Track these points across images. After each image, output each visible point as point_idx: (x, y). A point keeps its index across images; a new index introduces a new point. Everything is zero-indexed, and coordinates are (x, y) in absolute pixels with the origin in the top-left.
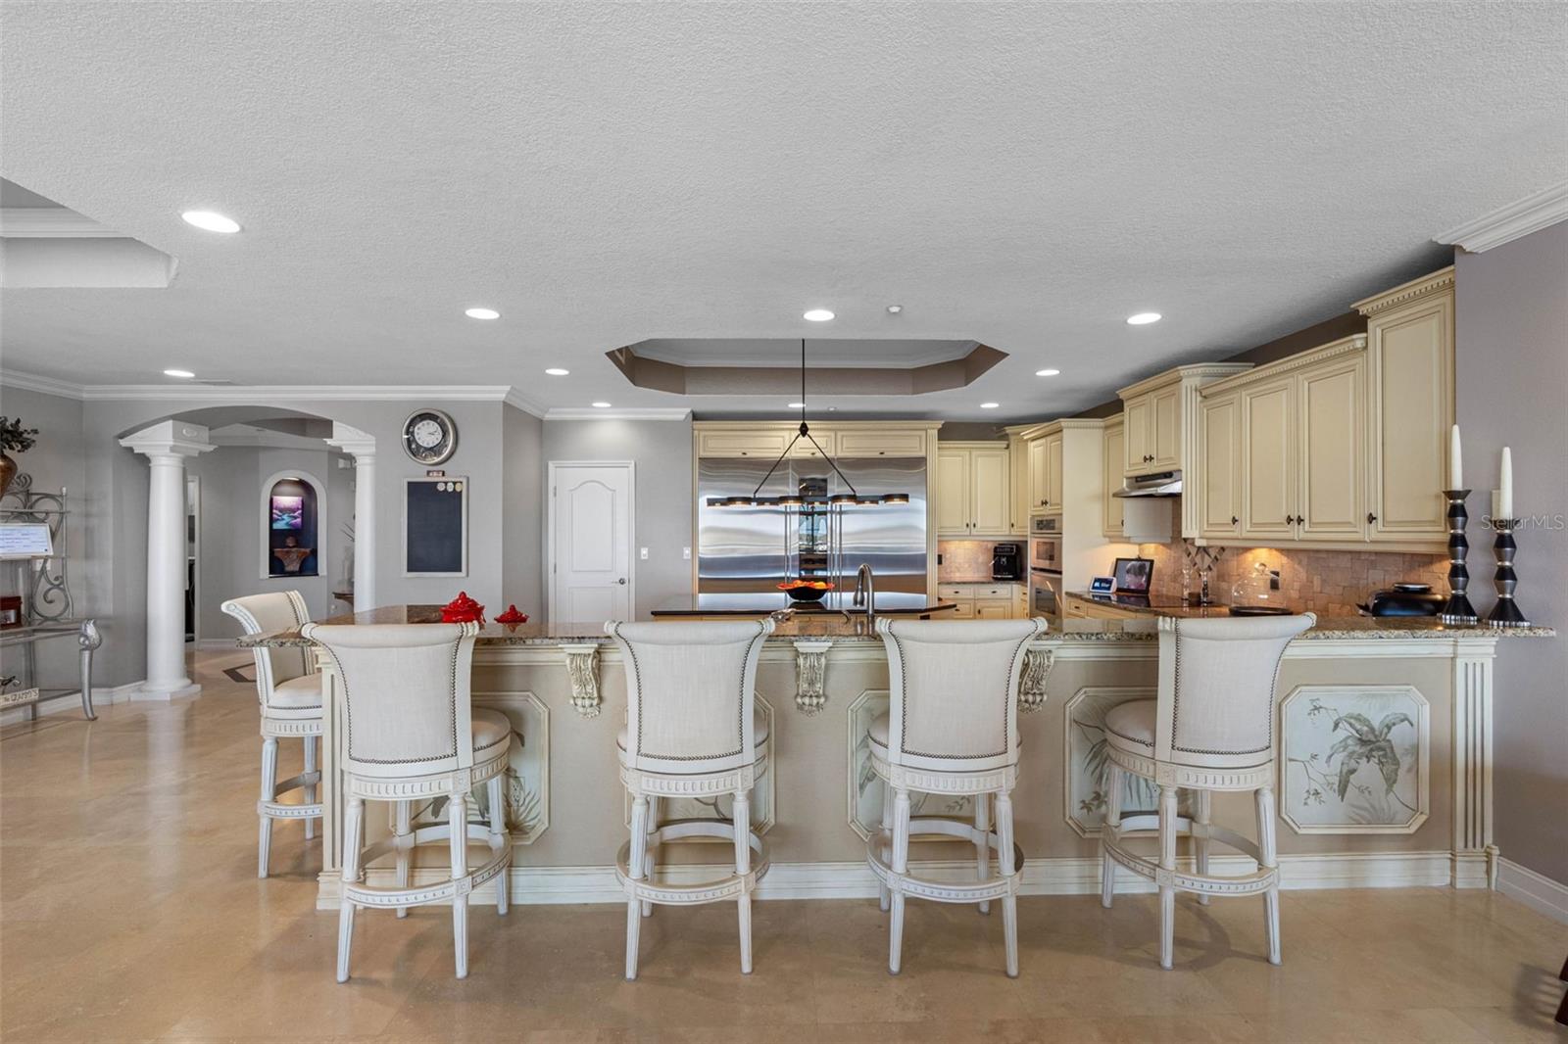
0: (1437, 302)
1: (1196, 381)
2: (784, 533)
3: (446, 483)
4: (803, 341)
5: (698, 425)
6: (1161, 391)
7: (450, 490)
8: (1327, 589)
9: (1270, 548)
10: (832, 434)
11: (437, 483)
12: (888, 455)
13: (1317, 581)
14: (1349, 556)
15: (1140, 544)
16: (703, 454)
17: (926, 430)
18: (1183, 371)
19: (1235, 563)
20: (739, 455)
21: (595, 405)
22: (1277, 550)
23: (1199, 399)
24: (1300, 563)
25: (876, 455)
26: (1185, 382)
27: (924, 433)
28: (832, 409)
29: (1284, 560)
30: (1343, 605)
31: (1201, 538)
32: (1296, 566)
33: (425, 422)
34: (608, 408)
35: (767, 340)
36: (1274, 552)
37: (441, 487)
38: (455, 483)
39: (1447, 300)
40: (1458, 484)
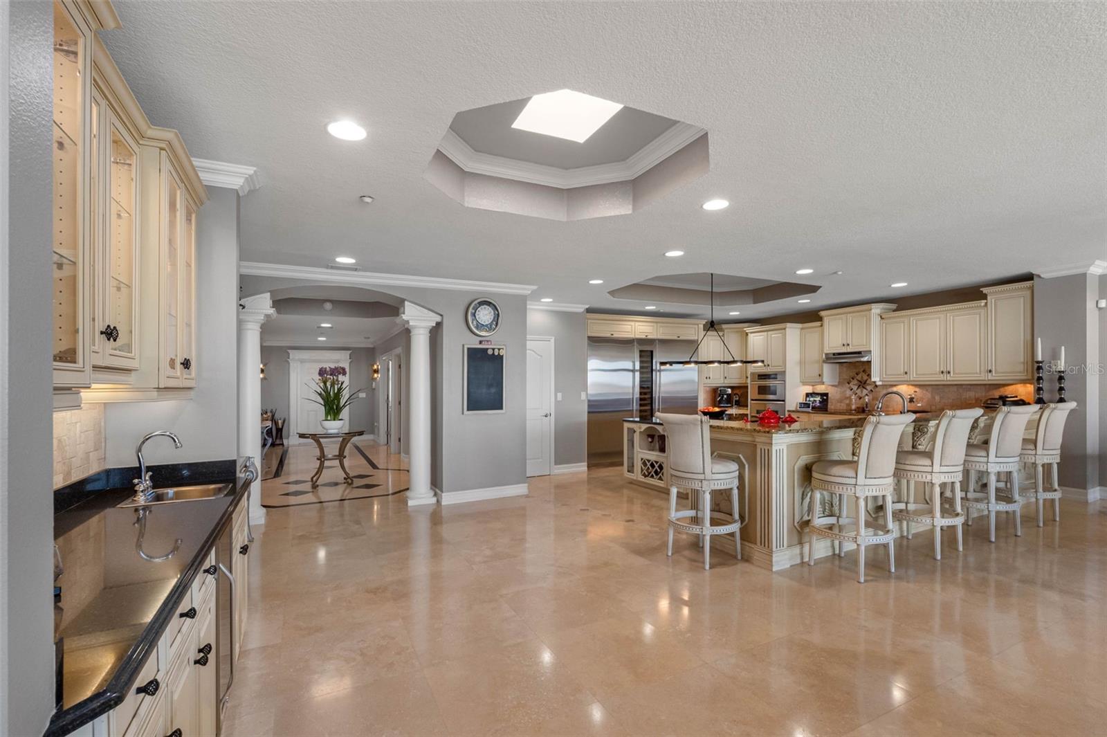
0: (1023, 293)
1: (878, 311)
2: (631, 384)
3: (493, 349)
4: (712, 274)
5: (590, 316)
6: (854, 314)
7: (496, 354)
9: (908, 385)
10: (655, 324)
11: (487, 349)
12: (681, 338)
13: (937, 398)
14: (955, 387)
15: (813, 386)
16: (590, 334)
17: (698, 325)
18: (874, 306)
20: (608, 335)
21: (543, 300)
23: (879, 318)
24: (927, 390)
25: (675, 338)
26: (873, 311)
27: (696, 326)
28: (662, 311)
29: (920, 390)
31: (880, 381)
32: (924, 392)
33: (483, 307)
34: (551, 302)
35: (698, 274)
36: (911, 387)
37: (490, 352)
38: (499, 349)
39: (1028, 293)
40: (1040, 359)
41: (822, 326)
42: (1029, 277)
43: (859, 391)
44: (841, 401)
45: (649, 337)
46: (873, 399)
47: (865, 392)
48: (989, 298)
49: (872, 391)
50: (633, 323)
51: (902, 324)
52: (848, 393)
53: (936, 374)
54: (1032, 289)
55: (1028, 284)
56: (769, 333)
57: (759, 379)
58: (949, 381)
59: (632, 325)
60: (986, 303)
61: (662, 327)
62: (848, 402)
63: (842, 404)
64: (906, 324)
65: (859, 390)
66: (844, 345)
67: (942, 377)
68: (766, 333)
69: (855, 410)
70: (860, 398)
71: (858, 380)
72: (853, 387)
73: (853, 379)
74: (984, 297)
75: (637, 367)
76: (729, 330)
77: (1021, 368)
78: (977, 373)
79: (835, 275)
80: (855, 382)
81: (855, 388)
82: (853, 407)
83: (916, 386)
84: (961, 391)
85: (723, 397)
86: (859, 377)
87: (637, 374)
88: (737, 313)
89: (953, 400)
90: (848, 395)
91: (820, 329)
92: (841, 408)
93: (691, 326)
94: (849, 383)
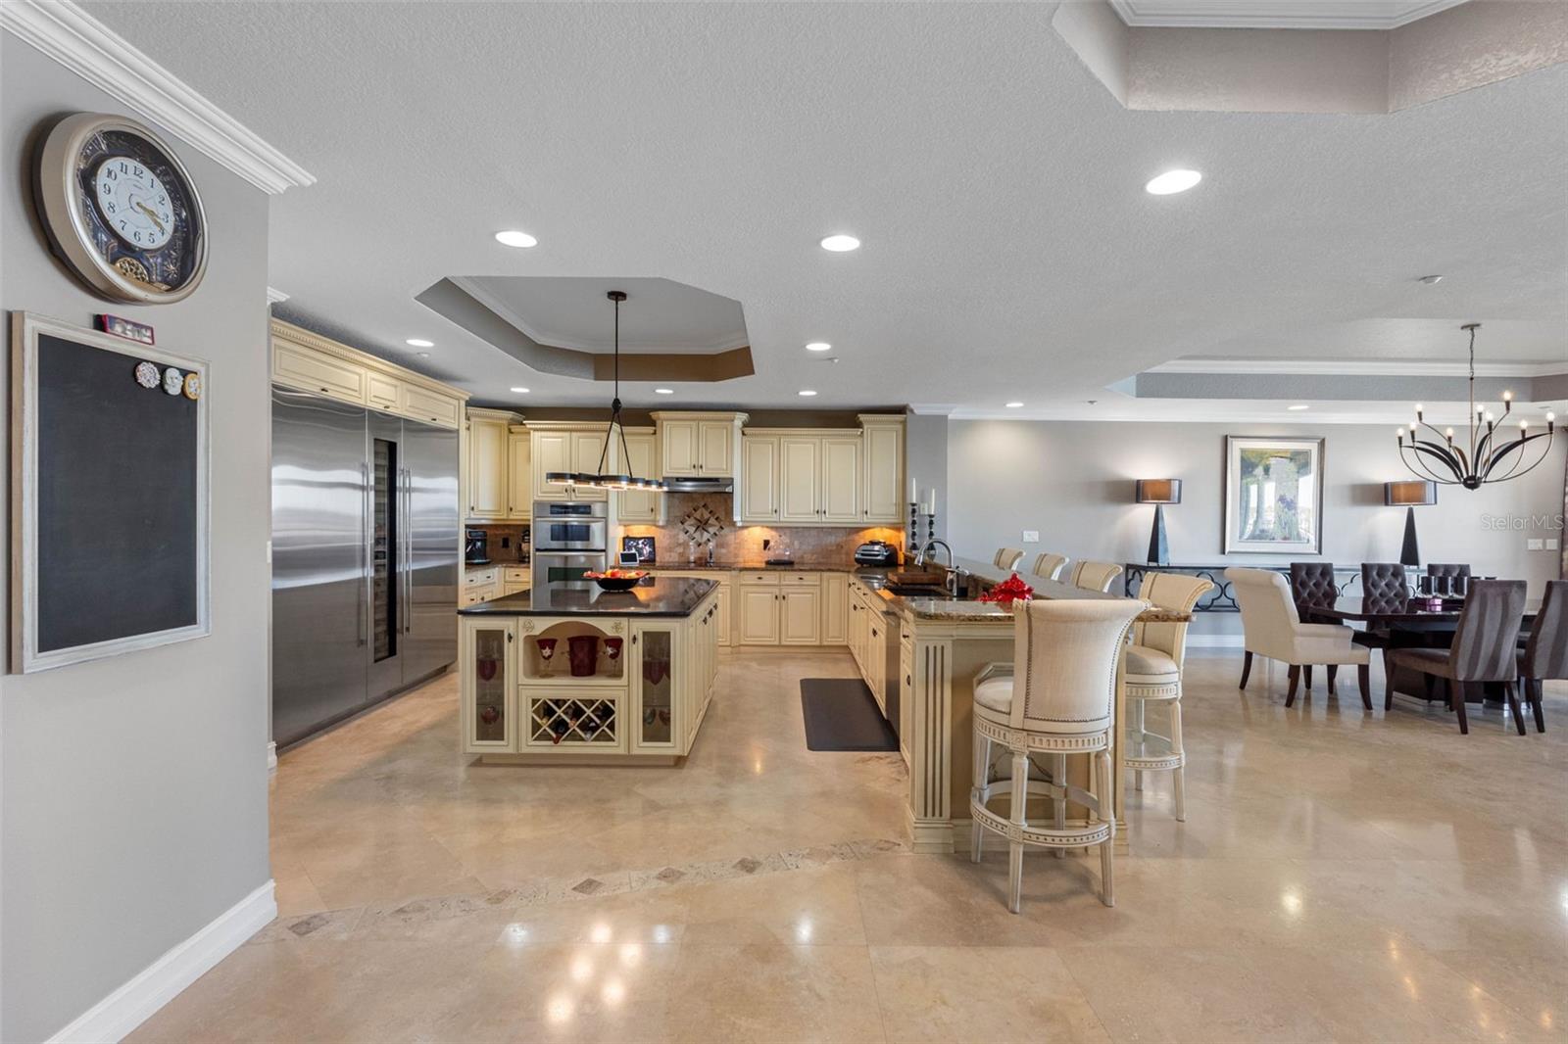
2: (358, 517)
8: (804, 547)
9: (763, 527)
11: (139, 361)
13: (796, 543)
17: (458, 398)
19: (733, 537)
22: (768, 527)
27: (458, 403)
29: (774, 533)
30: (813, 554)
33: (131, 164)
36: (765, 529)
38: (185, 373)
39: (900, 427)
40: (914, 501)
41: (655, 433)
42: (901, 410)
43: (697, 535)
44: (670, 550)
45: (391, 411)
46: (717, 546)
47: (706, 536)
48: (865, 427)
49: (715, 534)
50: (362, 371)
51: (770, 446)
52: (682, 537)
53: (810, 514)
54: (904, 423)
55: (899, 417)
56: (574, 434)
57: (552, 513)
58: (825, 523)
59: (360, 375)
60: (862, 433)
61: (409, 391)
62: (680, 550)
63: (672, 554)
64: (776, 446)
65: (698, 533)
66: (694, 467)
67: (816, 518)
68: (567, 434)
69: (694, 562)
70: (699, 545)
71: (695, 518)
72: (688, 528)
73: (689, 517)
74: (859, 425)
75: (372, 482)
76: (477, 419)
77: (893, 510)
78: (851, 514)
79: (830, 362)
80: (692, 521)
81: (692, 530)
82: (692, 558)
83: (772, 528)
84: (822, 535)
85: (475, 545)
86: (698, 515)
87: (372, 494)
88: (525, 390)
89: (814, 546)
90: (681, 541)
91: (652, 438)
92: (671, 560)
93: (447, 399)
94: (682, 523)
